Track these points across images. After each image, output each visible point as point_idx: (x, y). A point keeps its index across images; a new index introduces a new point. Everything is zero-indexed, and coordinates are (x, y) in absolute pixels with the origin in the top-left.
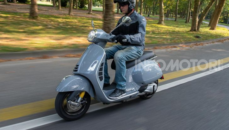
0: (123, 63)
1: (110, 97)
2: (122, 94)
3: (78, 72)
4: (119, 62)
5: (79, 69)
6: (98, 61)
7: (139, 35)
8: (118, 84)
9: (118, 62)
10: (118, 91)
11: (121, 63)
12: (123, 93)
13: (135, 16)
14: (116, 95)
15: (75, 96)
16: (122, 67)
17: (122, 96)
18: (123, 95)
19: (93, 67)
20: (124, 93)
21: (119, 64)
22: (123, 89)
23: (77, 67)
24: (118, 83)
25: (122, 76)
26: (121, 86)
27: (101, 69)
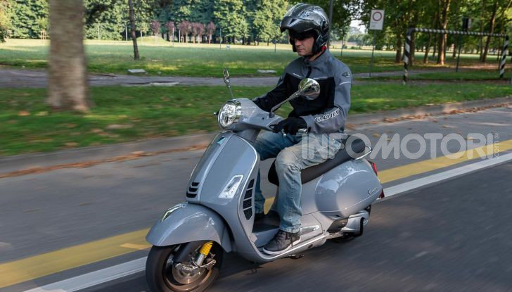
0: (294, 177)
1: (266, 251)
2: (292, 243)
3: (198, 199)
4: (287, 174)
5: (199, 192)
6: (242, 176)
7: (335, 113)
8: (284, 221)
9: (285, 176)
10: (284, 236)
11: (291, 178)
12: (295, 240)
13: (325, 63)
14: (280, 248)
15: (191, 254)
16: (293, 185)
17: (292, 248)
18: (294, 243)
19: (232, 190)
20: (297, 238)
21: (287, 178)
22: (294, 231)
23: (195, 187)
24: (284, 218)
25: (293, 204)
26: (290, 225)
27: (248, 194)
